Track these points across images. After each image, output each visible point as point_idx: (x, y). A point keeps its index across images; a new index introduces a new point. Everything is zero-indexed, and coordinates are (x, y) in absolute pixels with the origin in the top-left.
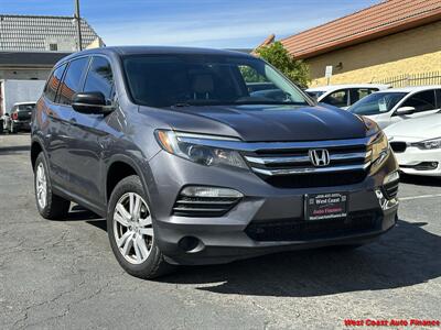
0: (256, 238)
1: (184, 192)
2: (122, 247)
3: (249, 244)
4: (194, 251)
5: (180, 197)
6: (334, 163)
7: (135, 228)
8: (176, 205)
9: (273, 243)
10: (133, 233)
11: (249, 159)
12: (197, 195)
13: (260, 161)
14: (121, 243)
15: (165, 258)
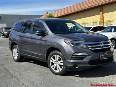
0: (91, 64)
1: (74, 54)
2: (53, 68)
3: (89, 66)
4: (76, 68)
5: (73, 55)
6: (105, 46)
7: (57, 63)
8: (72, 57)
9: (94, 65)
10: (56, 64)
11: (88, 46)
12: (76, 55)
13: (90, 46)
14: (52, 67)
15: (68, 70)
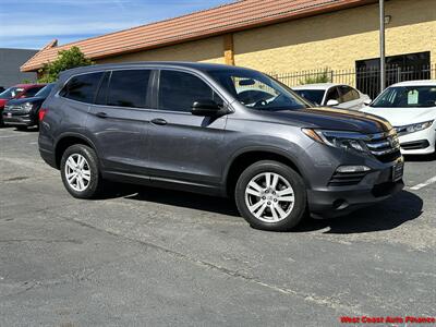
2: (256, 211)
4: (341, 207)
5: (335, 173)
8: (332, 179)
11: (370, 146)
14: (252, 209)
15: (312, 215)
